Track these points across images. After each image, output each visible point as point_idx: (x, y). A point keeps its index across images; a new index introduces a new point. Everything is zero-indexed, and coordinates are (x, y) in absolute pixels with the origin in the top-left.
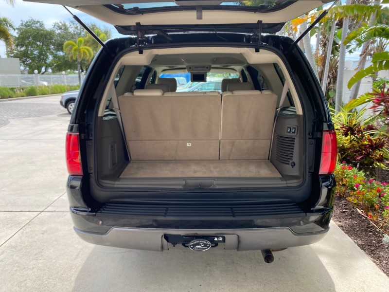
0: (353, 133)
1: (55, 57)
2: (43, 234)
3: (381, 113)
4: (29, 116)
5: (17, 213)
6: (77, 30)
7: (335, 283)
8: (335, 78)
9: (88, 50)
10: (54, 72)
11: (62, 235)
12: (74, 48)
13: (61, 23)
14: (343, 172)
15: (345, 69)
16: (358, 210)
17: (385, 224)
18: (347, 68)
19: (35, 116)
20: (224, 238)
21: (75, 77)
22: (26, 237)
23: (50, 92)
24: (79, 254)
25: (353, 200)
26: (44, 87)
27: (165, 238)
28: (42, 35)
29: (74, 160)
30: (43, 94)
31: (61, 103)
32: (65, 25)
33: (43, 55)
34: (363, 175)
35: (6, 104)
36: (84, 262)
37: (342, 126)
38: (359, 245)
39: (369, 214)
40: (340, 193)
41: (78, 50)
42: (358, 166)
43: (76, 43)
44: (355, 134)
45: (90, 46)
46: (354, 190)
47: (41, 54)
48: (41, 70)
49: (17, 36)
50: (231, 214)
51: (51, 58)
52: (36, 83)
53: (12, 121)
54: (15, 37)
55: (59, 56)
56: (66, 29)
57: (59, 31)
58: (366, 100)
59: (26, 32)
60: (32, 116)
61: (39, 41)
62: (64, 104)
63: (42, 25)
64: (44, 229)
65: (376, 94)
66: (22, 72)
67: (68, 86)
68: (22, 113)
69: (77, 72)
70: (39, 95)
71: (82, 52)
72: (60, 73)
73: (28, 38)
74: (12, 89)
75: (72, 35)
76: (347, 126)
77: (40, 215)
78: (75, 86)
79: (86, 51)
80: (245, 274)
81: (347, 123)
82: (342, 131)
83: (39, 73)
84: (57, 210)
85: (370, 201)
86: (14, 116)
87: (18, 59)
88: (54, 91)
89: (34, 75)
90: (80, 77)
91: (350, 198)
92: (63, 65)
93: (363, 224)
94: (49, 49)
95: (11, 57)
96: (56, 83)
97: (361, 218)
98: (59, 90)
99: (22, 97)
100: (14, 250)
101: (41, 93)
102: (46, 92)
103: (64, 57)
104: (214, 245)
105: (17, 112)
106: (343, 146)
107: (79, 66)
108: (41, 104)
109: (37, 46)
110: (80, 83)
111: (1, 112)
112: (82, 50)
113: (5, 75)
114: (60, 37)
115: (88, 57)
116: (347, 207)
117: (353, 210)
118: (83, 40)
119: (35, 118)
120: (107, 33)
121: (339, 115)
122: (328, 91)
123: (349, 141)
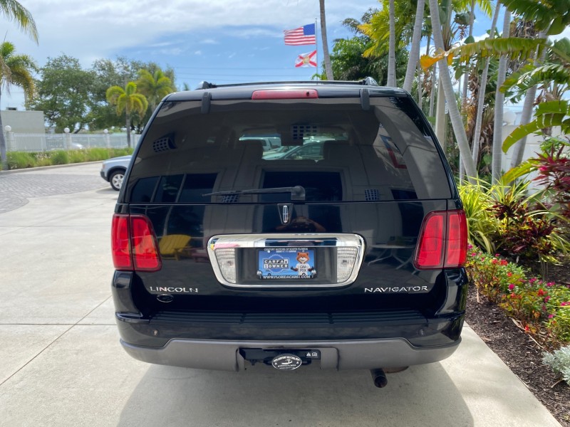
0: (511, 215)
1: (94, 108)
2: (77, 354)
3: (549, 186)
4: (56, 193)
5: (41, 327)
6: (125, 71)
7: (474, 417)
8: (491, 137)
9: (141, 99)
10: (92, 130)
11: (103, 355)
12: (122, 96)
13: (103, 61)
14: (494, 269)
15: (504, 124)
16: (514, 320)
17: (550, 340)
18: (508, 123)
19: (65, 192)
20: (319, 353)
21: (123, 137)
22: (54, 358)
23: (86, 159)
24: (125, 380)
25: (507, 307)
26: (77, 152)
27: (240, 353)
28: (76, 78)
29: (123, 251)
30: (76, 162)
31: (102, 174)
32: (110, 64)
33: (77, 106)
34: (521, 272)
35: (24, 175)
36: (132, 390)
37: (495, 205)
38: (512, 368)
39: (528, 325)
40: (490, 298)
41: (127, 99)
42: (517, 260)
44: (514, 215)
45: (142, 93)
46: (508, 293)
47: (74, 105)
48: (74, 127)
49: (41, 80)
50: (328, 321)
51: (88, 109)
52: (66, 147)
53: (32, 200)
54: (39, 81)
55: (100, 108)
56: (111, 69)
57: (102, 73)
58: (531, 169)
59: (55, 74)
60: (62, 194)
61: (72, 87)
62: (106, 175)
63: (77, 65)
64: (79, 347)
65: (542, 159)
66: (47, 131)
67: (113, 149)
68: (48, 189)
69: (125, 129)
70: (71, 163)
71: (132, 102)
72: (102, 131)
73: (56, 83)
74: (33, 155)
75: (119, 77)
76: (502, 205)
77: (72, 329)
78: (122, 150)
79: (139, 100)
80: (352, 406)
81: (502, 200)
82: (495, 211)
83: (71, 132)
84: (96, 323)
85: (529, 308)
86: (35, 193)
87: (42, 112)
88: (92, 157)
89: (64, 135)
90: (129, 137)
91: (502, 304)
92: (105, 120)
93: (519, 339)
94: (87, 98)
95: (32, 109)
96: (95, 146)
97: (517, 331)
98: (99, 156)
99: (47, 165)
100: (37, 375)
101: (73, 160)
102: (80, 158)
103: (108, 109)
104: (306, 362)
105: (40, 188)
106: (497, 232)
107: (128, 121)
108: (74, 175)
109: (70, 93)
110: (129, 145)
111: (17, 188)
112: (132, 98)
113: (24, 135)
114: (101, 80)
115: (142, 108)
116: (499, 316)
117: (506, 320)
118: (134, 84)
119: (64, 196)
120: (170, 74)
121: (492, 189)
122: (482, 154)
123: (505, 226)
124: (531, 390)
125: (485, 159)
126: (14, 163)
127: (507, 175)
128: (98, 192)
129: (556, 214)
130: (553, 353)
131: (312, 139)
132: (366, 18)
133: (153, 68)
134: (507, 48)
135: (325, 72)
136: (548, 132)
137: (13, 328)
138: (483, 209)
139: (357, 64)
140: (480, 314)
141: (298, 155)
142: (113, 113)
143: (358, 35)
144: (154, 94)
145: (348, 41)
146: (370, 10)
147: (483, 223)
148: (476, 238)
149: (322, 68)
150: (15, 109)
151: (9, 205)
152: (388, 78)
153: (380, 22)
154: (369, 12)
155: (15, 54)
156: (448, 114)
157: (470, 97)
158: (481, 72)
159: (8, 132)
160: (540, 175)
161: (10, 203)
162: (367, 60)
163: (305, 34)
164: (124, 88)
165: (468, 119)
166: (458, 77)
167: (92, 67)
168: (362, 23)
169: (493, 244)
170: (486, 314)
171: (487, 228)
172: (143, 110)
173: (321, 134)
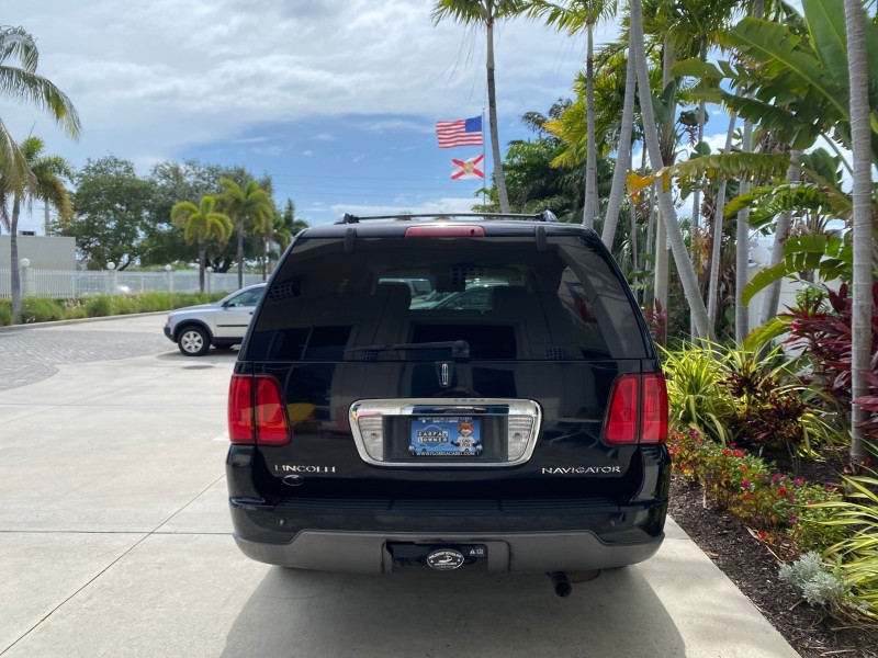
0: (752, 390)
1: (152, 233)
2: (159, 568)
3: (805, 352)
4: (98, 358)
6: (201, 180)
9: (222, 221)
10: (144, 264)
12: (194, 216)
13: (168, 165)
14: (726, 461)
15: (751, 264)
16: (749, 530)
19: (110, 358)
20: (486, 549)
21: (193, 277)
22: (129, 572)
23: (137, 309)
24: (229, 598)
25: (741, 512)
26: (125, 298)
27: (387, 548)
28: (128, 190)
30: (122, 313)
31: (167, 330)
32: (176, 170)
33: (126, 230)
34: (761, 466)
35: (47, 332)
37: (731, 376)
38: (742, 589)
40: (719, 501)
41: (201, 221)
42: (760, 452)
43: (198, 206)
44: (757, 391)
45: (229, 214)
47: (120, 228)
48: (120, 260)
49: (75, 191)
51: (142, 234)
52: (108, 290)
53: (63, 368)
54: (70, 193)
55: (160, 233)
56: (178, 176)
57: (164, 182)
59: (96, 183)
60: (105, 359)
61: (120, 202)
62: (172, 333)
63: (129, 170)
64: (159, 561)
65: (795, 315)
66: (79, 266)
67: (178, 295)
68: (82, 352)
69: (192, 264)
70: (116, 314)
71: (209, 225)
72: (160, 267)
73: (98, 195)
74: (59, 302)
75: (190, 189)
76: (740, 376)
77: (149, 538)
79: (219, 223)
81: (741, 370)
82: (731, 386)
83: (115, 268)
84: (180, 531)
86: (66, 358)
87: (74, 238)
88: (147, 307)
89: (105, 273)
90: (202, 276)
91: (734, 509)
92: (164, 252)
93: (754, 553)
94: (140, 218)
95: (59, 234)
96: (152, 290)
97: (752, 543)
98: (158, 305)
99: (79, 318)
100: (110, 592)
101: (118, 310)
102: (129, 308)
103: (171, 236)
104: (469, 561)
105: (72, 351)
106: (735, 414)
107: (202, 253)
108: (120, 333)
109: (116, 211)
110: (202, 289)
111: (38, 350)
112: (209, 220)
113: (47, 273)
114: (163, 193)
115: (224, 235)
116: (731, 525)
117: (739, 530)
118: (212, 199)
119: (110, 363)
120: (266, 185)
121: (729, 355)
122: (723, 307)
123: (745, 406)
124: (763, 614)
125: (727, 314)
126: (31, 314)
127: (751, 337)
128: (160, 357)
129: (818, 391)
130: (792, 564)
131: (478, 282)
132: (554, 111)
133: (239, 176)
134: (738, 165)
135: (495, 188)
136: (809, 277)
137: (65, 535)
138: (715, 382)
139: (542, 176)
140: (706, 523)
141: (456, 305)
142: (179, 241)
143: (544, 136)
144: (243, 214)
145: (528, 144)
146: (560, 100)
147: (714, 402)
148: (706, 422)
149: (492, 182)
150: (32, 233)
151: (31, 374)
152: (586, 199)
153: (575, 119)
154: (559, 103)
155: (42, 156)
156: (670, 250)
157: (703, 226)
158: (716, 191)
159: (24, 268)
160: (792, 336)
161: (31, 372)
162: (556, 171)
163: (467, 131)
164: (197, 204)
165: (702, 257)
166: (684, 196)
167: (150, 174)
168: (550, 119)
169: (730, 431)
170: (714, 523)
171: (720, 408)
172: (224, 238)
173: (490, 275)
